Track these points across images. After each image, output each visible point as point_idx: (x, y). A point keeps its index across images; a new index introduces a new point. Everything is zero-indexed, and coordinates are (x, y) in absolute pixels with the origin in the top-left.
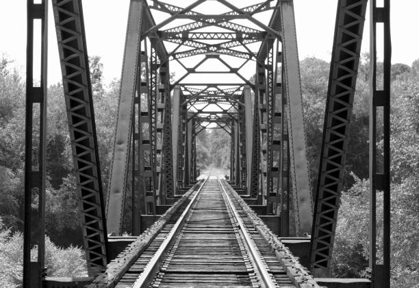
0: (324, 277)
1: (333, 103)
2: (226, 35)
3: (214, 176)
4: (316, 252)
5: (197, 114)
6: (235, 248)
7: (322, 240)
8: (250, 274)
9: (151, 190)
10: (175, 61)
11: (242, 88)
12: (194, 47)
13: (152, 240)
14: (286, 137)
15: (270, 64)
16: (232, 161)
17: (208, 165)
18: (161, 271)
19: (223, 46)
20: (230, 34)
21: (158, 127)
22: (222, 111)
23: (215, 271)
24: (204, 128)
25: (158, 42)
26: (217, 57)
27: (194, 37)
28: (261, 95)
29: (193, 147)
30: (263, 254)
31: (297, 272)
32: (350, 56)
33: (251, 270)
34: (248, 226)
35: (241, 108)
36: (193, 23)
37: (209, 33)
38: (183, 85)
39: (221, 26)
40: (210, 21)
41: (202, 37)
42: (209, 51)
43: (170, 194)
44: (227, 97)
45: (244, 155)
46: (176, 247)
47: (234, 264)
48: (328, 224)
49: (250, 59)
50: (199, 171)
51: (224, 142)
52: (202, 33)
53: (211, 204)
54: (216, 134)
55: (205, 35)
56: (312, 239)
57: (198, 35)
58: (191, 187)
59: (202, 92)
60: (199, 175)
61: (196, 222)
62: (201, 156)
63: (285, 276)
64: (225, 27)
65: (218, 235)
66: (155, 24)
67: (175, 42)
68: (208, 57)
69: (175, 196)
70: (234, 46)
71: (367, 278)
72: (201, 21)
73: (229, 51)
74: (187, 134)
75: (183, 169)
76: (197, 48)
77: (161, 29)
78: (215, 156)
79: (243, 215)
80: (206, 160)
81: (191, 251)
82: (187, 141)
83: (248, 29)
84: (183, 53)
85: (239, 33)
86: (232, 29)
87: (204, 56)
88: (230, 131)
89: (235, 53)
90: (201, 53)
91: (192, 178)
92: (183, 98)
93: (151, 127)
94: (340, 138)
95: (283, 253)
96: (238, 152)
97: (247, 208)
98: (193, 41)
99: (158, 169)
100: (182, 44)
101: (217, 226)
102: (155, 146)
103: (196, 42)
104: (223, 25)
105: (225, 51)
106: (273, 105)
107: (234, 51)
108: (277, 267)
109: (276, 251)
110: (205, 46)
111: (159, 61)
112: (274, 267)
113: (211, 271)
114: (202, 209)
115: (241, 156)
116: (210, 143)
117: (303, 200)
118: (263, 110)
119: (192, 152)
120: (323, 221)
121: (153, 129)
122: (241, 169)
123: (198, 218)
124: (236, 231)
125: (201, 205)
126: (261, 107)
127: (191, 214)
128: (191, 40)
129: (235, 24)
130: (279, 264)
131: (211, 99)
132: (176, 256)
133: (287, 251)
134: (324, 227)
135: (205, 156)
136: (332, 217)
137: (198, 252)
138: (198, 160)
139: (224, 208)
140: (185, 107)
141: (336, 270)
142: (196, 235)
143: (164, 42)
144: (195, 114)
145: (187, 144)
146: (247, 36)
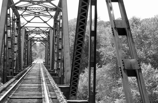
0: (74, 100)
1: (78, 35)
2: (42, 9)
3: (39, 62)
4: (72, 90)
5: (32, 38)
6: (40, 89)
7: (74, 86)
8: (43, 99)
9: (12, 67)
10: (23, 18)
11: (49, 29)
12: (30, 13)
13: (8, 86)
14: (62, 47)
15: (58, 20)
16: (46, 56)
17: (37, 58)
18: (8, 98)
19: (41, 13)
20: (43, 8)
21: (15, 43)
22: (41, 37)
23: (30, 98)
24: (35, 43)
25: (15, 10)
26: (39, 17)
27: (29, 9)
28: (55, 31)
29: (31, 51)
30: (50, 91)
31: (60, 98)
32: (84, 18)
33: (44, 97)
34: (47, 81)
35: (49, 36)
36: (29, 4)
37: (35, 8)
38: (26, 27)
39: (39, 5)
40: (35, 3)
41: (32, 9)
42: (35, 14)
43: (20, 68)
44: (43, 32)
45: (49, 54)
46: (17, 88)
47: (38, 95)
48: (76, 80)
49: (51, 18)
50: (33, 60)
51: (43, 49)
52: (32, 8)
53: (35, 72)
54: (41, 46)
55: (34, 8)
56: (70, 86)
57: (31, 8)
58: (29, 66)
59: (34, 30)
60: (33, 61)
61: (27, 79)
62: (35, 54)
63: (56, 99)
64: (41, 6)
65: (34, 84)
66: (14, 3)
67: (22, 11)
68: (35, 17)
69: (22, 69)
70: (45, 13)
71: (87, 100)
72: (32, 3)
73: (43, 15)
74: (28, 46)
75: (26, 59)
76: (31, 13)
77: (16, 5)
78: (40, 54)
79: (46, 76)
80: (36, 56)
81: (23, 90)
82: (28, 48)
83: (50, 7)
84: (26, 15)
85: (47, 8)
86: (44, 6)
87: (34, 16)
88: (45, 45)
89: (46, 16)
90: (33, 15)
91: (30, 62)
92: (26, 32)
93: (12, 43)
94: (80, 48)
95: (57, 91)
96: (47, 53)
97: (48, 74)
98: (29, 11)
99: (15, 59)
100: (25, 11)
101: (35, 80)
102: (14, 50)
103: (31, 11)
104: (40, 5)
105: (42, 14)
106: (59, 36)
107: (45, 15)
108: (54, 96)
109: (55, 90)
110: (34, 12)
111: (16, 18)
112: (52, 96)
113: (28, 98)
114: (31, 74)
115: (48, 54)
116: (38, 49)
117: (68, 71)
118: (56, 37)
119: (30, 53)
120: (74, 79)
121: (13, 44)
122: (48, 59)
123: (29, 78)
124: (42, 83)
125: (31, 73)
126: (55, 36)
127: (26, 76)
128: (28, 10)
129: (45, 5)
130: (55, 95)
131: (37, 33)
132: (16, 92)
133: (59, 90)
134: (74, 81)
135: (36, 54)
136: (77, 77)
137: (25, 91)
138: (33, 56)
139: (39, 74)
140: (27, 36)
141: (83, 97)
142: (26, 84)
143: (18, 10)
144: (31, 38)
145: (28, 50)
146: (50, 9)
